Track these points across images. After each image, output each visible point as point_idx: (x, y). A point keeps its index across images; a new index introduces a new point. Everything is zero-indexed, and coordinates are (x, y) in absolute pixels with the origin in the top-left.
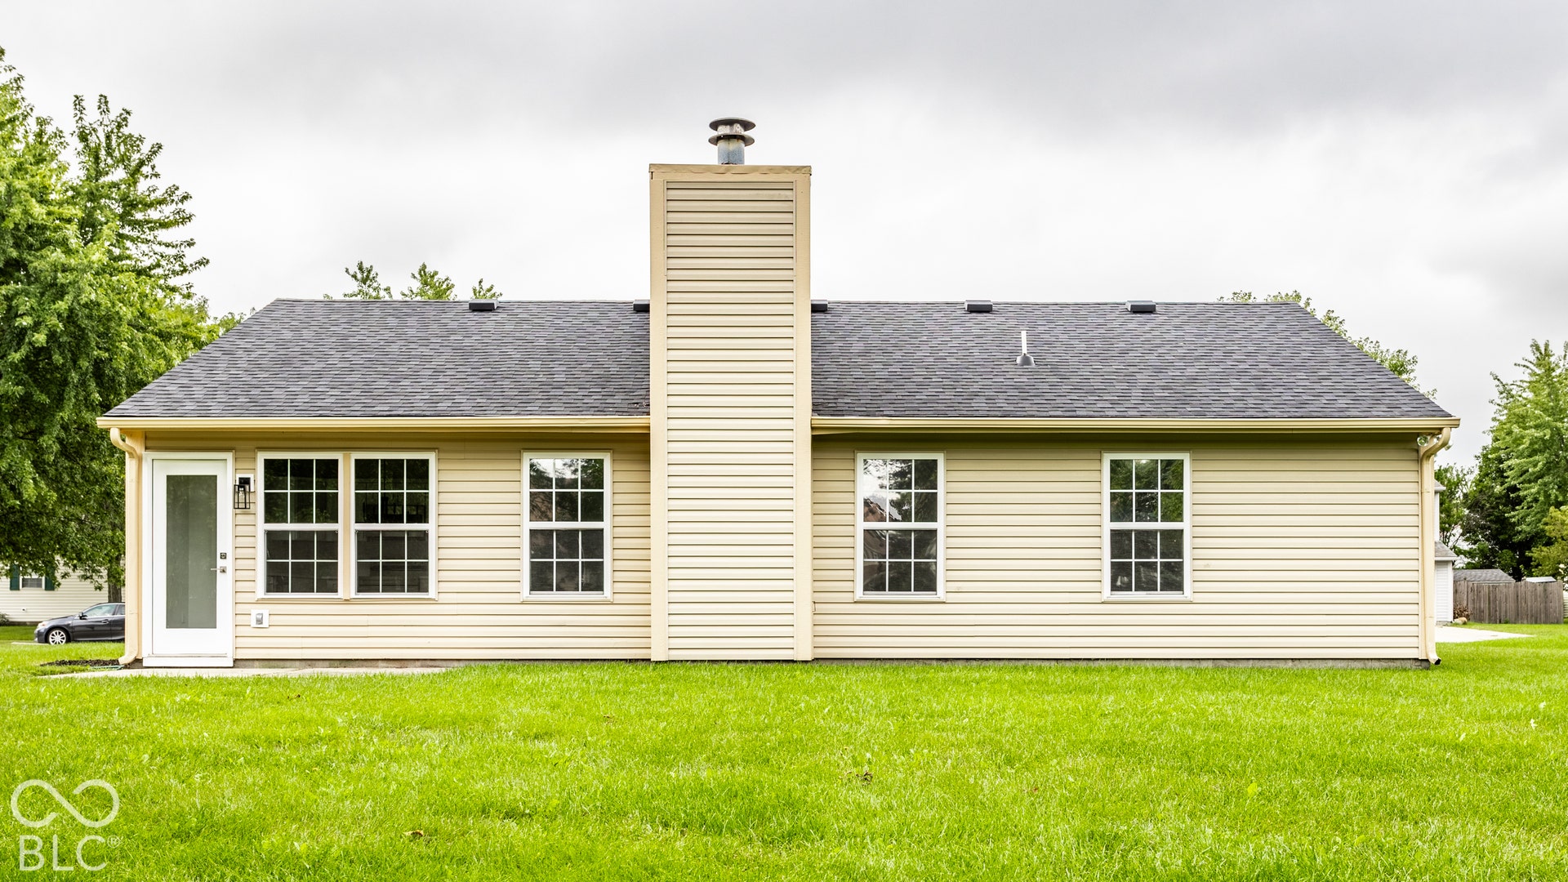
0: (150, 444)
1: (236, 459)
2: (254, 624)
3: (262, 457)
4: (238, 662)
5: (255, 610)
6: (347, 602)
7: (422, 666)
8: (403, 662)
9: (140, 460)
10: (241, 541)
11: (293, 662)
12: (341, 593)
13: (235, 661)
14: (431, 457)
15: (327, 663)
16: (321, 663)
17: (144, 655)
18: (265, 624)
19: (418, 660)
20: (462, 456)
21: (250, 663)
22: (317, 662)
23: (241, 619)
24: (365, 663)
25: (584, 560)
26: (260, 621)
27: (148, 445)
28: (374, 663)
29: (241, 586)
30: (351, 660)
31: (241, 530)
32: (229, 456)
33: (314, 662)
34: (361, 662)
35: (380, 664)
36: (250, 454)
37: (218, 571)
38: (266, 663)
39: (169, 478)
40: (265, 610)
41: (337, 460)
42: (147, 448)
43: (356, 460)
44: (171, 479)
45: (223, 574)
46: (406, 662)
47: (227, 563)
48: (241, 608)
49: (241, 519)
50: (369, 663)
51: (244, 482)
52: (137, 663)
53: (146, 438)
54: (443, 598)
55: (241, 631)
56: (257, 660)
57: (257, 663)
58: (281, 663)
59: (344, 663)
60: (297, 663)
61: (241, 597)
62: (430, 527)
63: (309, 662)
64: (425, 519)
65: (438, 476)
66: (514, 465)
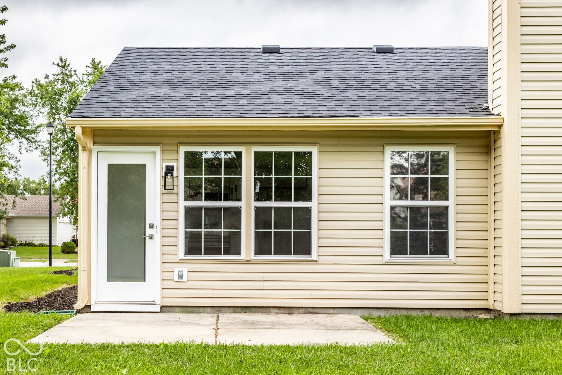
0: (98, 139)
1: (163, 151)
2: (176, 279)
3: (183, 149)
4: (164, 308)
5: (177, 269)
6: (248, 262)
7: (305, 313)
8: (290, 309)
9: (90, 152)
10: (167, 215)
11: (205, 309)
12: (244, 255)
13: (162, 307)
14: (314, 150)
15: (232, 309)
16: (226, 309)
17: (92, 302)
18: (185, 279)
19: (302, 308)
20: (337, 149)
21: (172, 309)
22: (224, 309)
23: (167, 275)
24: (261, 310)
25: (433, 231)
26: (181, 277)
27: (96, 141)
28: (268, 310)
29: (167, 249)
30: (251, 307)
31: (167, 206)
32: (157, 149)
33: (221, 309)
34: (258, 310)
35: (273, 310)
36: (174, 148)
37: (147, 238)
38: (185, 309)
39: (109, 165)
40: (185, 268)
41: (241, 152)
42: (95, 143)
43: (256, 153)
44: (111, 167)
45: (151, 240)
46: (292, 310)
47: (156, 232)
48: (167, 267)
49: (167, 198)
50: (264, 310)
51: (169, 170)
52: (88, 308)
53: (94, 135)
54: (322, 259)
55: (167, 284)
56: (178, 306)
57: (177, 309)
58: (196, 310)
59: (244, 310)
60: (209, 309)
61: (167, 258)
62: (313, 204)
63: (218, 309)
64: (309, 199)
65: (319, 164)
66: (379, 156)
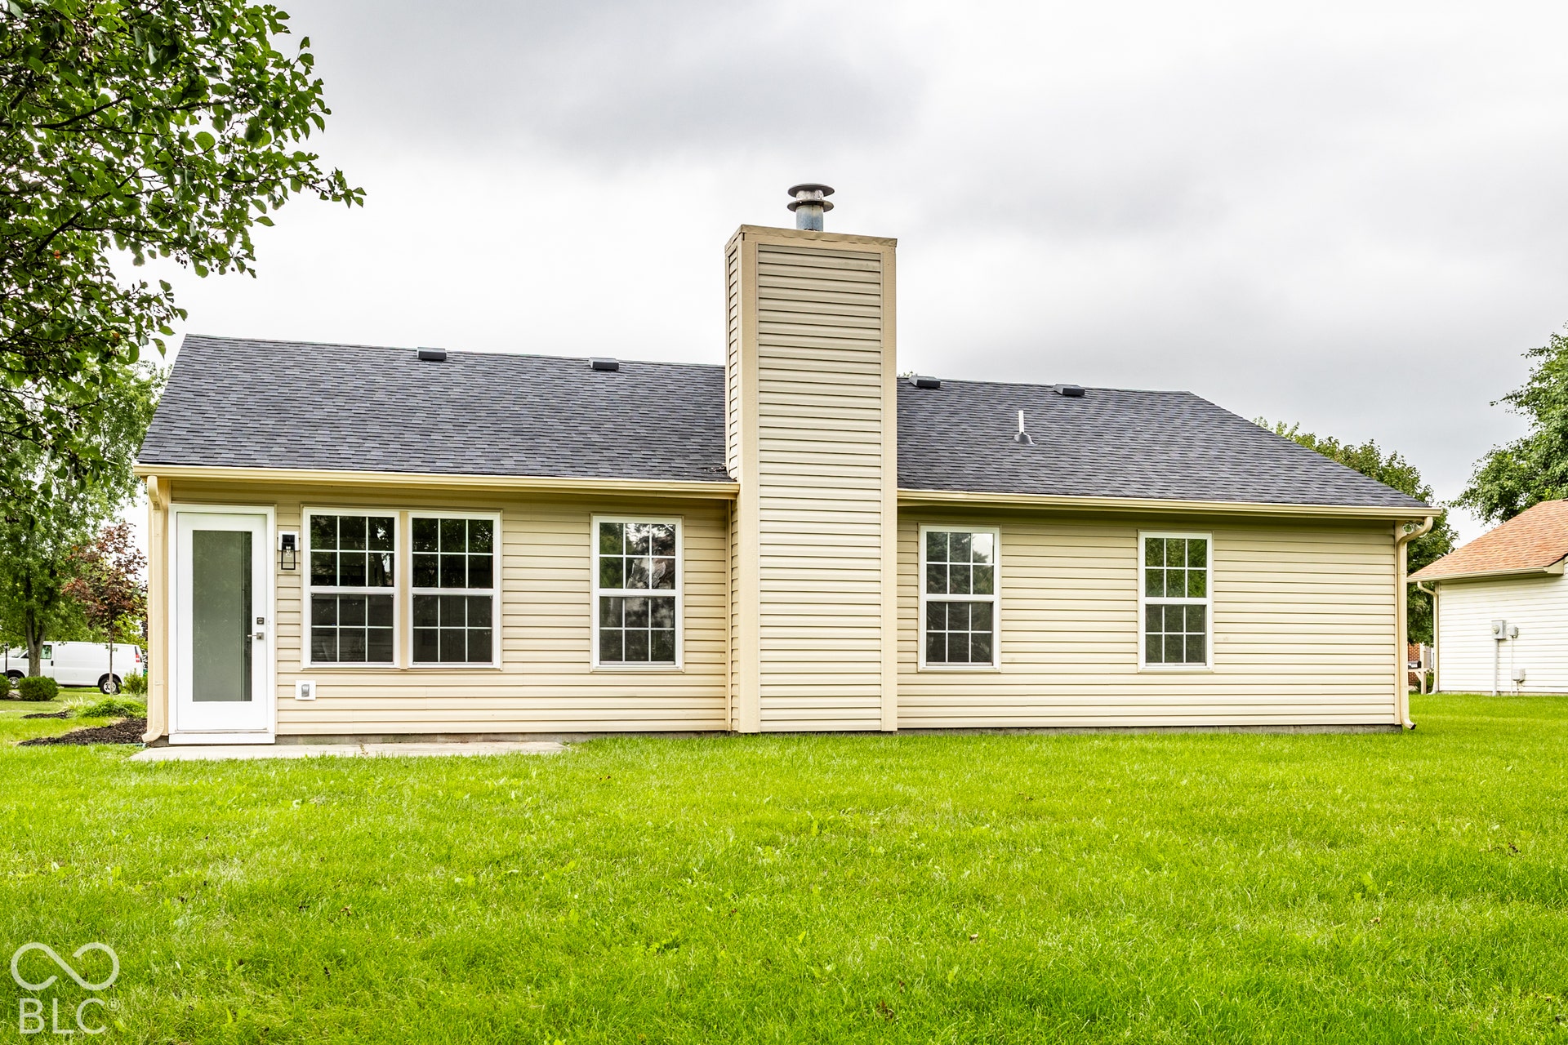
0: (177, 494)
1: (278, 514)
2: (299, 696)
3: (308, 512)
4: (280, 739)
5: (300, 682)
6: (404, 672)
7: (484, 741)
8: (463, 736)
9: (166, 512)
10: (284, 605)
11: (342, 738)
12: (397, 663)
13: (278, 737)
14: (496, 518)
15: (381, 738)
16: (373, 738)
17: (171, 730)
18: (312, 696)
19: (480, 734)
20: (528, 517)
21: (293, 739)
22: (369, 738)
23: (284, 691)
24: (422, 738)
25: (655, 629)
26: (305, 693)
27: (175, 496)
28: (432, 737)
29: (284, 654)
30: (408, 734)
31: (284, 593)
32: (270, 511)
33: (365, 737)
34: (417, 737)
35: (439, 738)
36: (296, 509)
37: (254, 639)
38: (311, 739)
39: (195, 532)
40: (312, 681)
41: (393, 518)
42: (173, 500)
43: (415, 520)
44: (197, 534)
45: (260, 642)
46: (467, 737)
47: (269, 629)
48: (285, 679)
49: (285, 581)
50: (427, 738)
51: (288, 541)
52: (163, 740)
53: (173, 489)
54: (508, 667)
55: (285, 704)
56: (302, 735)
57: (301, 739)
58: (328, 739)
59: (398, 739)
60: (347, 738)
61: (284, 667)
62: (495, 592)
63: (360, 738)
64: (489, 585)
65: (503, 537)
66: (583, 529)
